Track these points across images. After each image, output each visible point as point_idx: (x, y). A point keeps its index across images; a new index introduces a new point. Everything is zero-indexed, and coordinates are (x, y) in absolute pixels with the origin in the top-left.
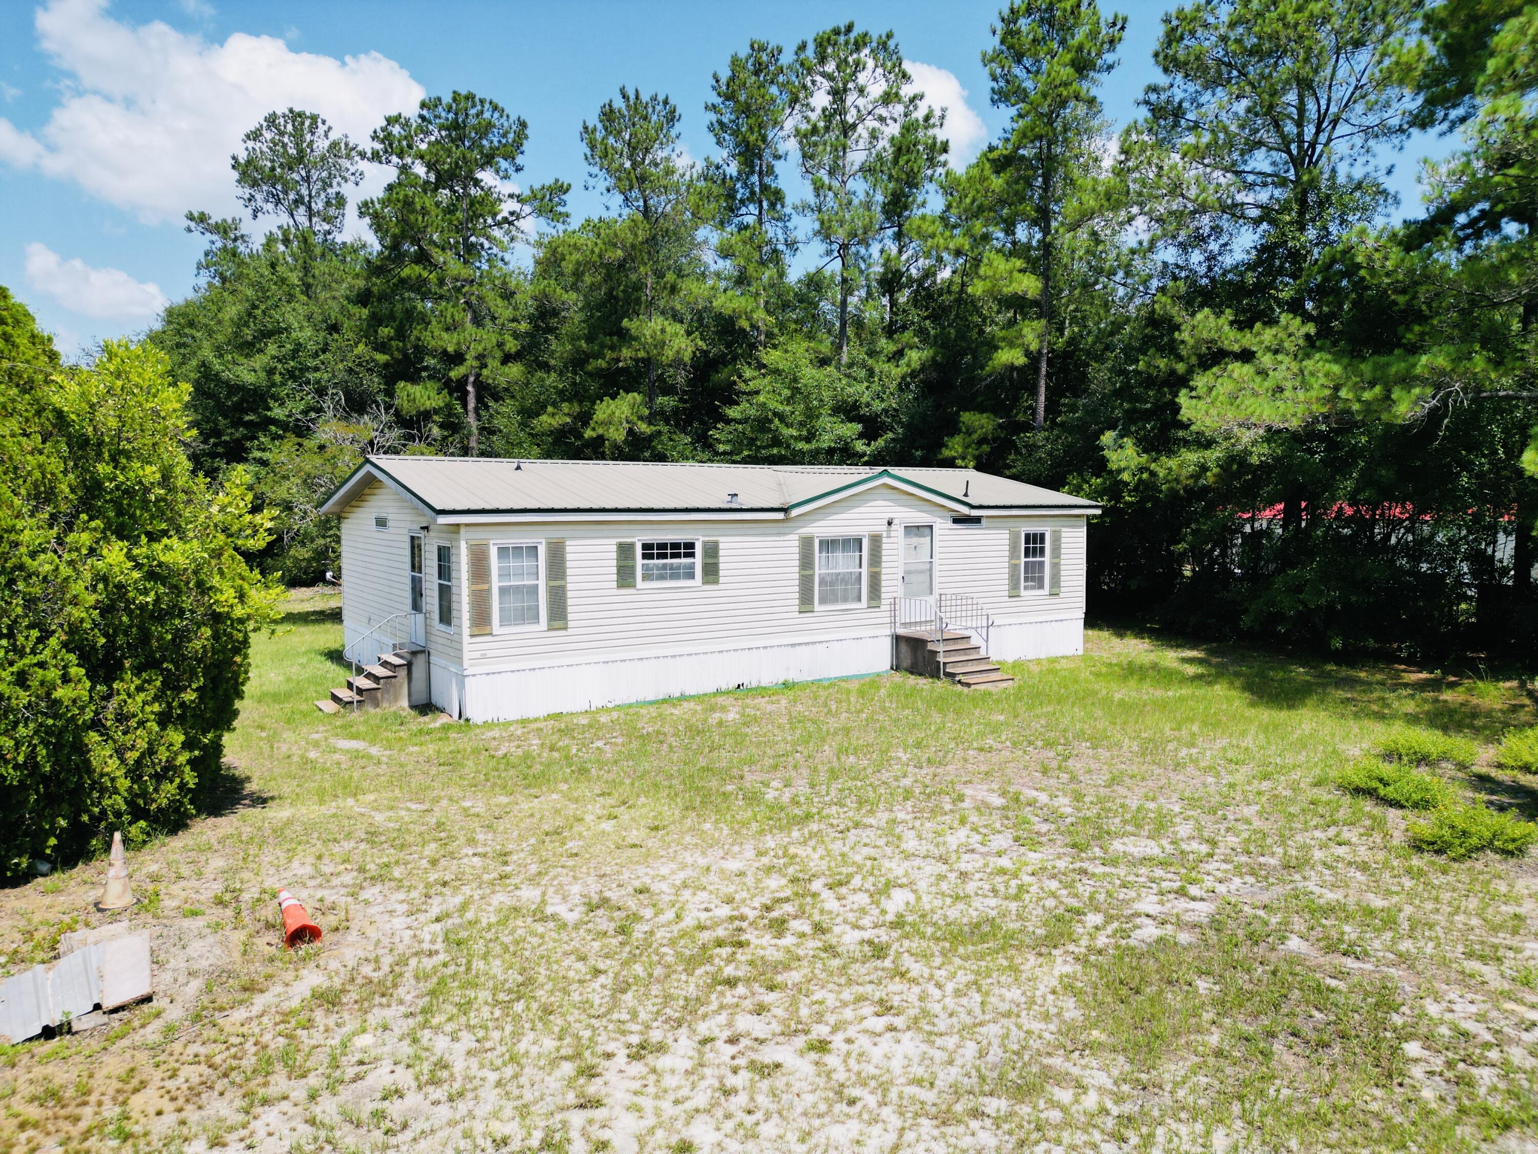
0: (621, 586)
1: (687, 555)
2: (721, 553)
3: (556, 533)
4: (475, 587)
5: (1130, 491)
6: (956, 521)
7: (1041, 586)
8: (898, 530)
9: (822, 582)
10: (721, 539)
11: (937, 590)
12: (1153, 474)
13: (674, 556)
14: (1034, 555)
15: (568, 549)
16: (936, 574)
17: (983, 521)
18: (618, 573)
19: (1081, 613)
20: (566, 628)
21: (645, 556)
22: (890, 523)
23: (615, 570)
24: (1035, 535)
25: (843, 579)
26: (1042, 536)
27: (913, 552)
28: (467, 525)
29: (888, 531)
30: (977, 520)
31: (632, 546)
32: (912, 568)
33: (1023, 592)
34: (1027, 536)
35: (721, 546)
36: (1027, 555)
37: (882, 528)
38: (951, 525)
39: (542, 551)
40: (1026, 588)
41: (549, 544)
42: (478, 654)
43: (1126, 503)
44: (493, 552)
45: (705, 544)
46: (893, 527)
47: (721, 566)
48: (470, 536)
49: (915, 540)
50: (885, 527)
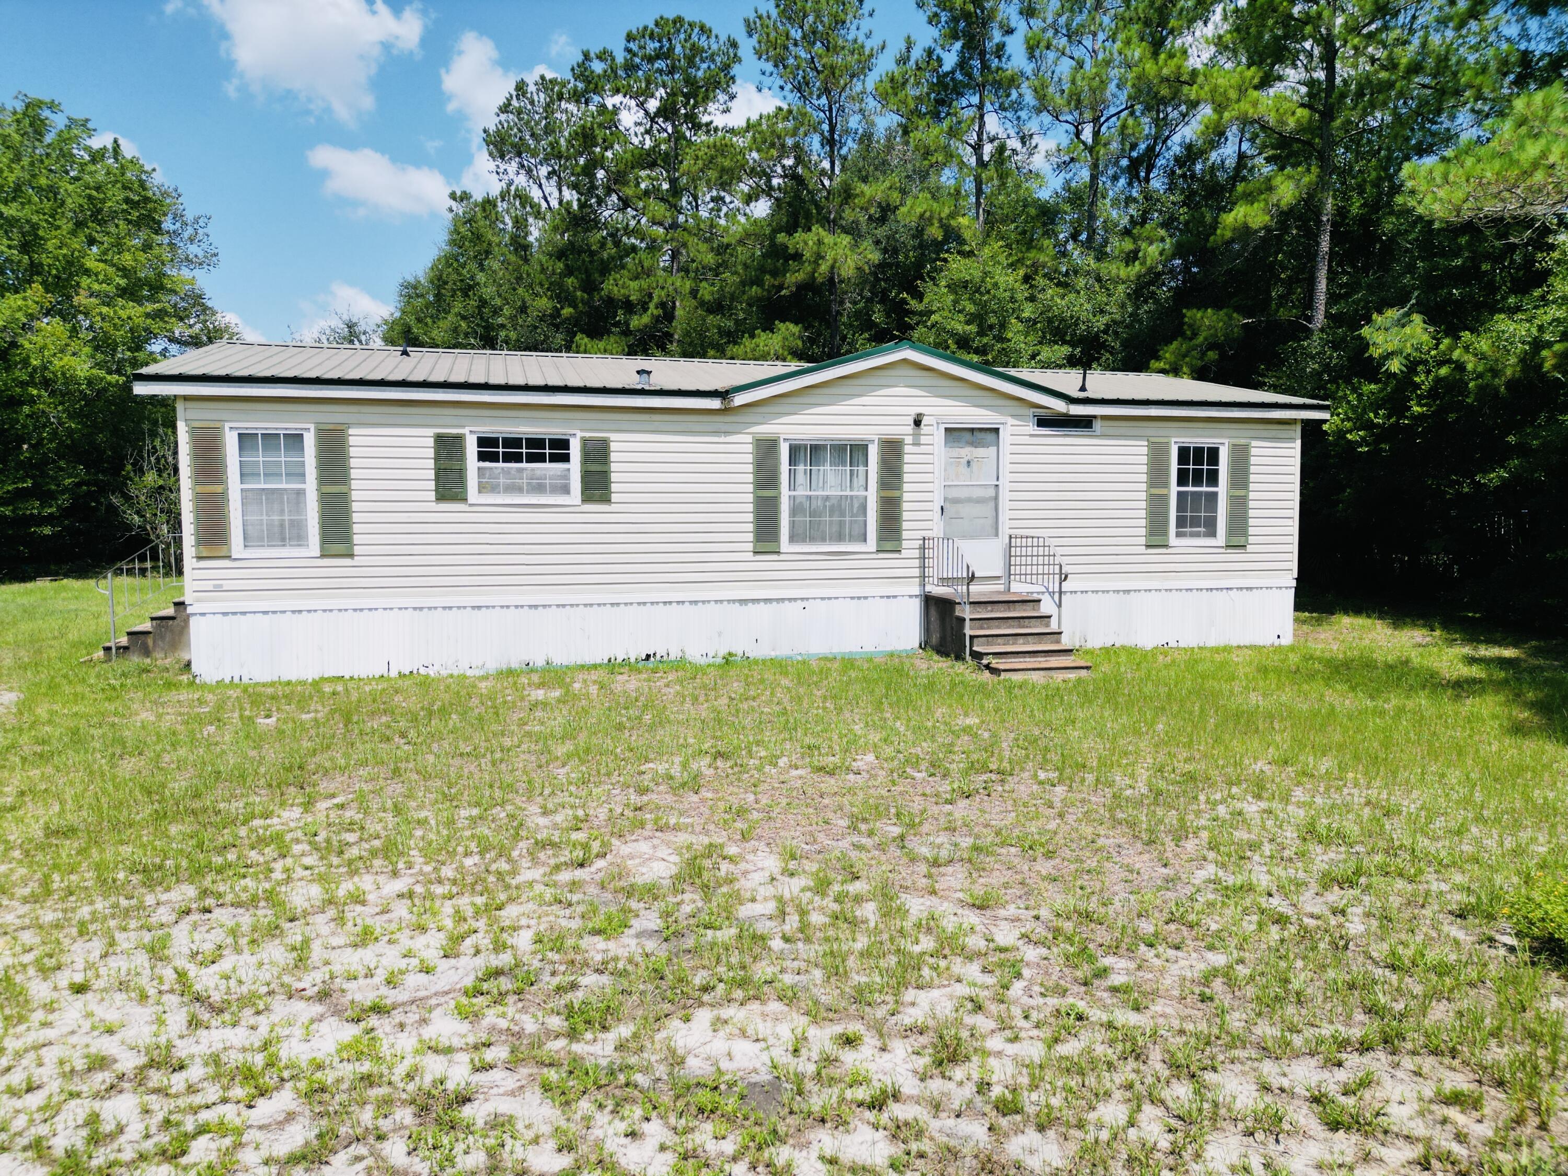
0: (442, 497)
1: (555, 458)
2: (613, 457)
3: (334, 416)
4: (199, 489)
5: (1420, 397)
6: (1042, 422)
7: (1212, 533)
8: (934, 435)
9: (795, 510)
10: (613, 436)
11: (1005, 529)
12: (1460, 367)
13: (532, 458)
14: (1198, 481)
15: (352, 441)
16: (1004, 504)
17: (1097, 425)
18: (437, 479)
19: (1290, 579)
20: (351, 556)
21: (482, 457)
22: (917, 423)
23: (431, 474)
24: (1199, 451)
25: (838, 507)
26: (1213, 454)
27: (963, 469)
28: (186, 398)
29: (916, 436)
30: (1085, 423)
31: (458, 440)
32: (963, 494)
33: (1173, 540)
34: (1184, 453)
35: (613, 447)
36: (1182, 480)
37: (903, 430)
38: (1032, 428)
39: (310, 440)
40: (1179, 535)
41: (319, 431)
42: (209, 585)
43: (1414, 417)
44: (231, 442)
45: (585, 442)
46: (924, 429)
47: (614, 477)
48: (192, 414)
49: (967, 452)
50: (910, 429)
